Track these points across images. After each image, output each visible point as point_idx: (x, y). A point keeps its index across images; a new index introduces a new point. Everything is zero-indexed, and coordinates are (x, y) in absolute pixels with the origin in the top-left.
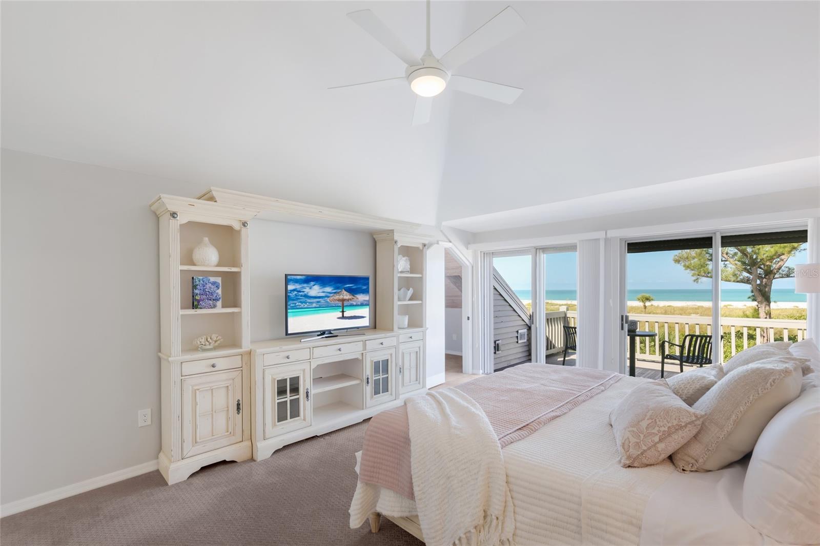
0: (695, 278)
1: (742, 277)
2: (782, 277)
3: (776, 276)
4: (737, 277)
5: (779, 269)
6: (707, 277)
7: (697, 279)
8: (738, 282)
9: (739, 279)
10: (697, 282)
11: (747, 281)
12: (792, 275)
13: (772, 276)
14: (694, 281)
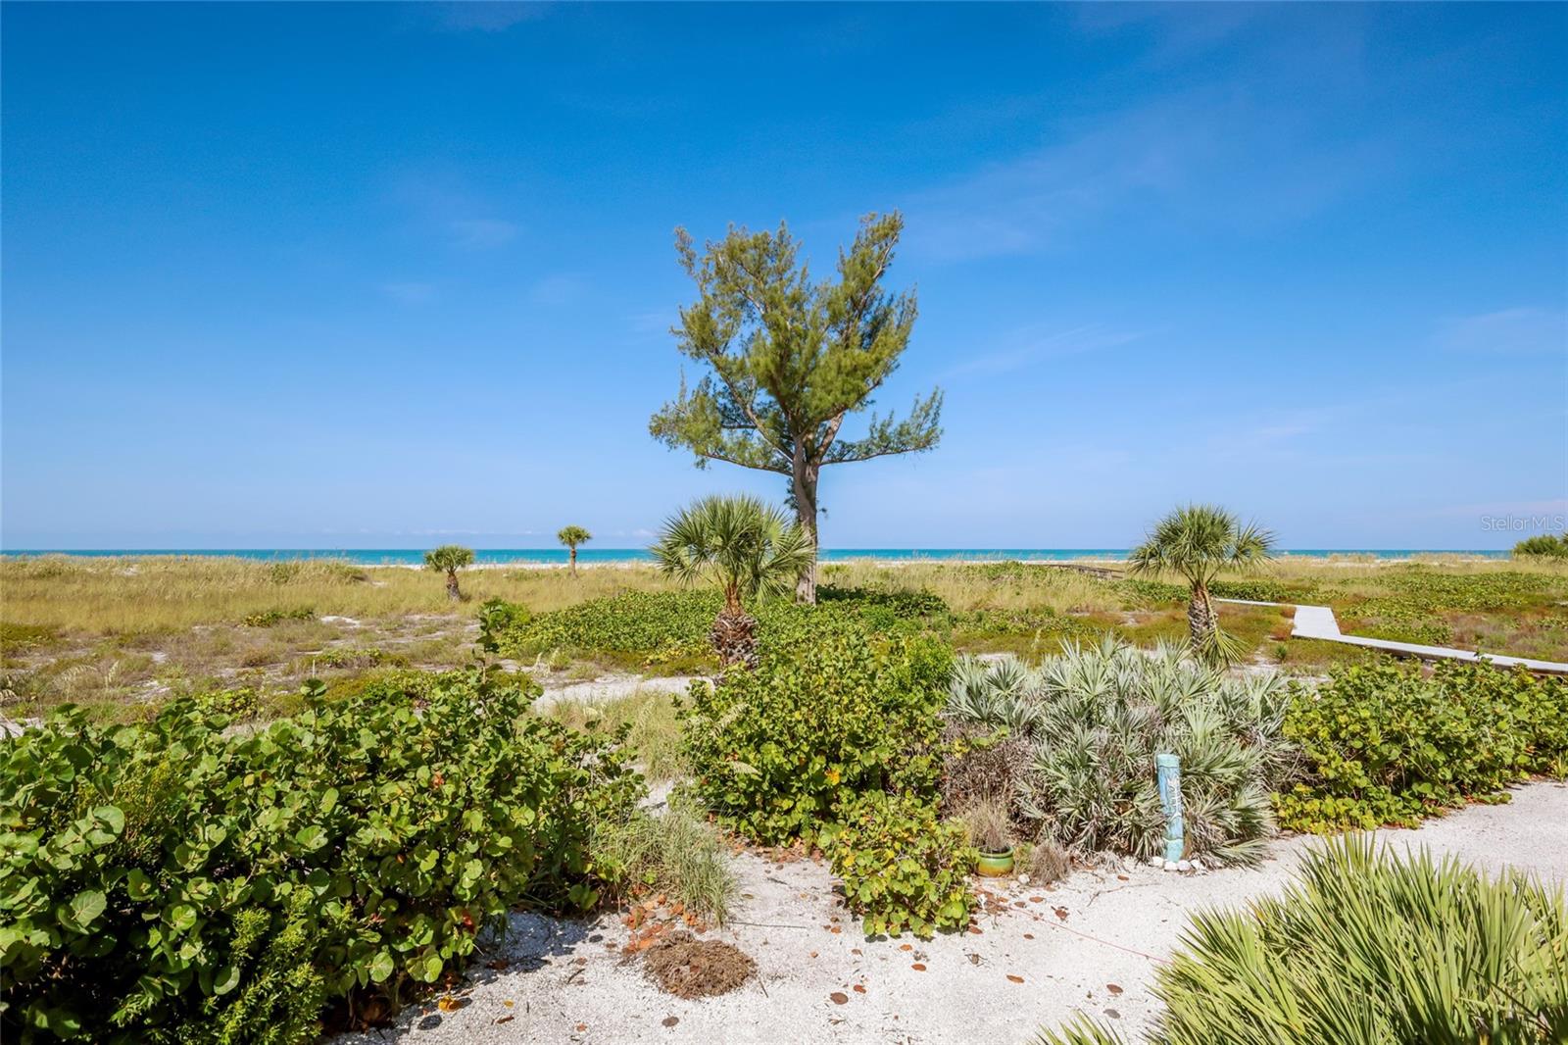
0: (699, 458)
1: (774, 459)
2: (832, 462)
3: (825, 458)
4: (768, 459)
5: (830, 442)
6: (720, 458)
7: (703, 461)
8: (770, 469)
9: (770, 465)
10: (703, 468)
11: (781, 468)
12: (846, 458)
13: (817, 460)
14: (698, 464)
